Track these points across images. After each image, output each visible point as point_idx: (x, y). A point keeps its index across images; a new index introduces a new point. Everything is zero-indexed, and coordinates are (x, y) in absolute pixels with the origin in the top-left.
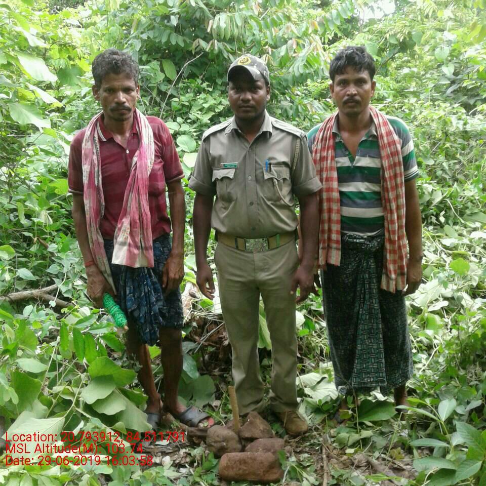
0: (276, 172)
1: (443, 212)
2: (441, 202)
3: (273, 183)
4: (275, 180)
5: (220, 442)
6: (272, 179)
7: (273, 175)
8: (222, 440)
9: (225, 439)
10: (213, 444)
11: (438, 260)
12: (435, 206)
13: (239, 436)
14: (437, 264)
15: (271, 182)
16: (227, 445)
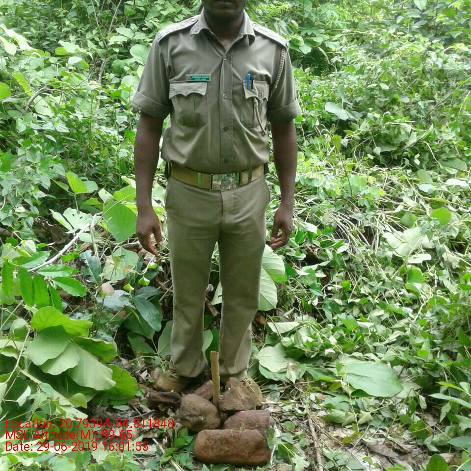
0: (258, 89)
1: (418, 155)
2: (416, 144)
3: (253, 103)
4: (256, 101)
5: (197, 416)
6: (252, 99)
7: (255, 93)
8: (199, 413)
9: (204, 413)
10: (188, 418)
11: (416, 207)
12: (409, 147)
13: (218, 408)
14: (416, 211)
15: (251, 102)
16: (204, 420)
